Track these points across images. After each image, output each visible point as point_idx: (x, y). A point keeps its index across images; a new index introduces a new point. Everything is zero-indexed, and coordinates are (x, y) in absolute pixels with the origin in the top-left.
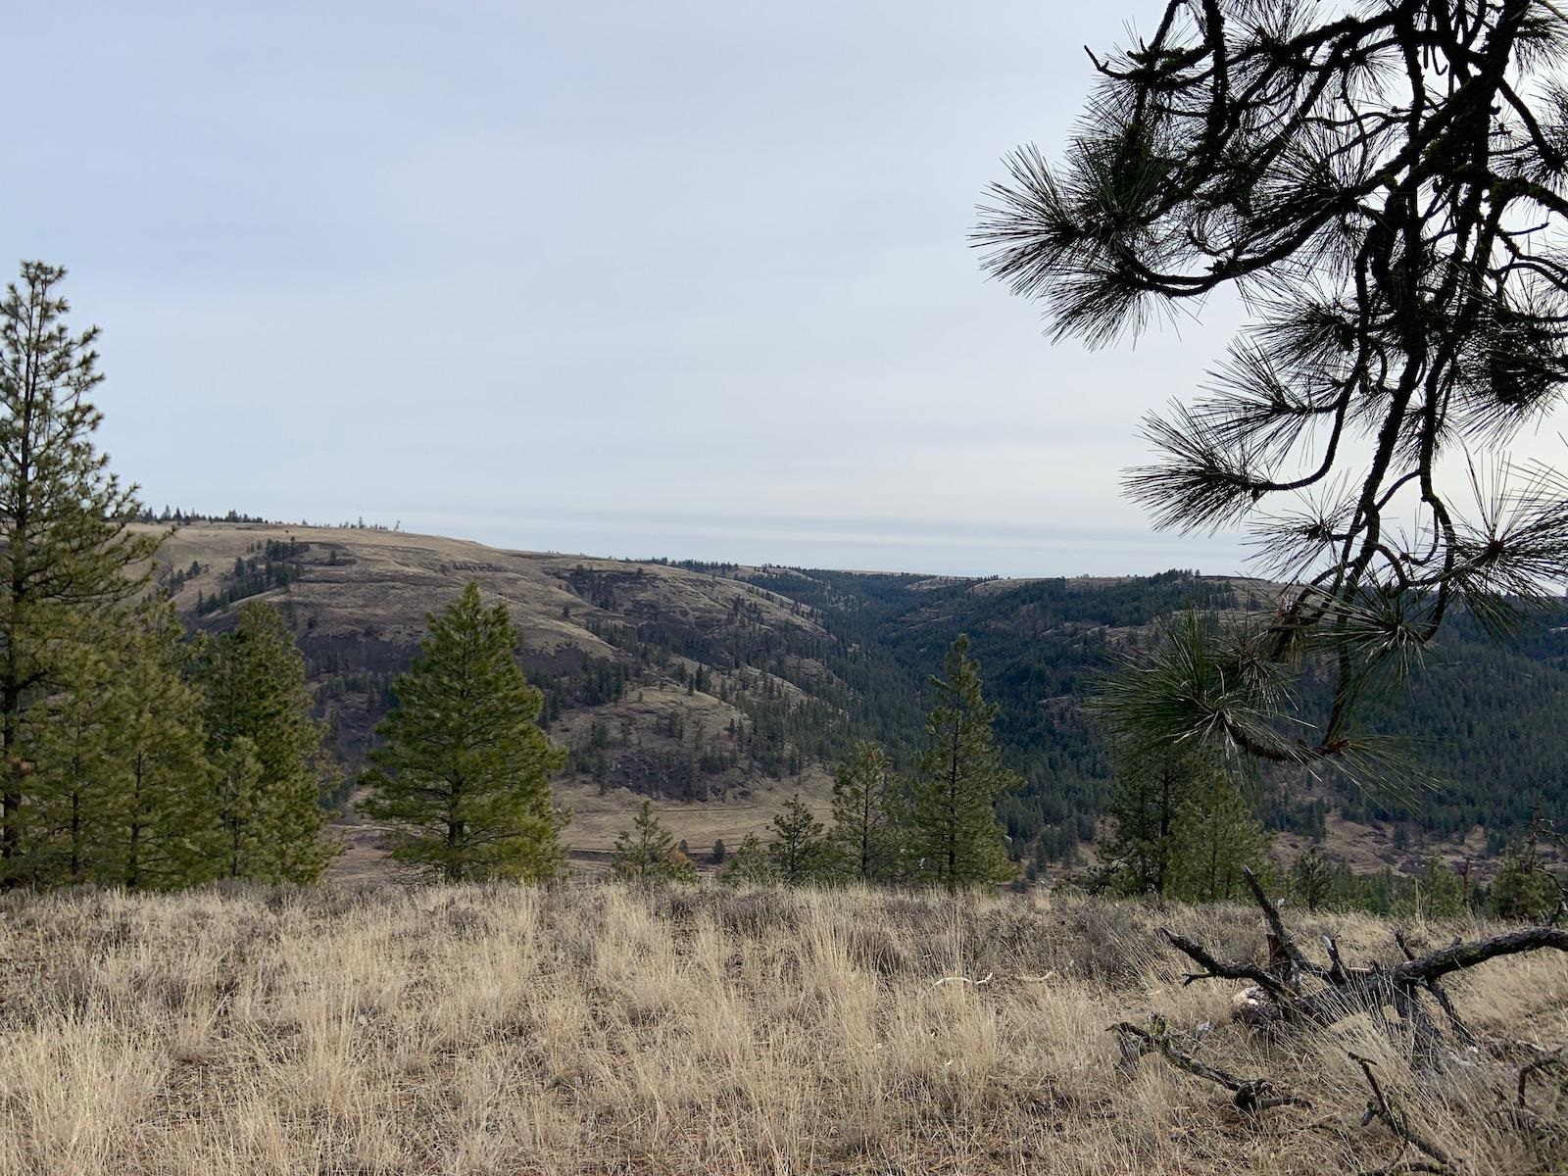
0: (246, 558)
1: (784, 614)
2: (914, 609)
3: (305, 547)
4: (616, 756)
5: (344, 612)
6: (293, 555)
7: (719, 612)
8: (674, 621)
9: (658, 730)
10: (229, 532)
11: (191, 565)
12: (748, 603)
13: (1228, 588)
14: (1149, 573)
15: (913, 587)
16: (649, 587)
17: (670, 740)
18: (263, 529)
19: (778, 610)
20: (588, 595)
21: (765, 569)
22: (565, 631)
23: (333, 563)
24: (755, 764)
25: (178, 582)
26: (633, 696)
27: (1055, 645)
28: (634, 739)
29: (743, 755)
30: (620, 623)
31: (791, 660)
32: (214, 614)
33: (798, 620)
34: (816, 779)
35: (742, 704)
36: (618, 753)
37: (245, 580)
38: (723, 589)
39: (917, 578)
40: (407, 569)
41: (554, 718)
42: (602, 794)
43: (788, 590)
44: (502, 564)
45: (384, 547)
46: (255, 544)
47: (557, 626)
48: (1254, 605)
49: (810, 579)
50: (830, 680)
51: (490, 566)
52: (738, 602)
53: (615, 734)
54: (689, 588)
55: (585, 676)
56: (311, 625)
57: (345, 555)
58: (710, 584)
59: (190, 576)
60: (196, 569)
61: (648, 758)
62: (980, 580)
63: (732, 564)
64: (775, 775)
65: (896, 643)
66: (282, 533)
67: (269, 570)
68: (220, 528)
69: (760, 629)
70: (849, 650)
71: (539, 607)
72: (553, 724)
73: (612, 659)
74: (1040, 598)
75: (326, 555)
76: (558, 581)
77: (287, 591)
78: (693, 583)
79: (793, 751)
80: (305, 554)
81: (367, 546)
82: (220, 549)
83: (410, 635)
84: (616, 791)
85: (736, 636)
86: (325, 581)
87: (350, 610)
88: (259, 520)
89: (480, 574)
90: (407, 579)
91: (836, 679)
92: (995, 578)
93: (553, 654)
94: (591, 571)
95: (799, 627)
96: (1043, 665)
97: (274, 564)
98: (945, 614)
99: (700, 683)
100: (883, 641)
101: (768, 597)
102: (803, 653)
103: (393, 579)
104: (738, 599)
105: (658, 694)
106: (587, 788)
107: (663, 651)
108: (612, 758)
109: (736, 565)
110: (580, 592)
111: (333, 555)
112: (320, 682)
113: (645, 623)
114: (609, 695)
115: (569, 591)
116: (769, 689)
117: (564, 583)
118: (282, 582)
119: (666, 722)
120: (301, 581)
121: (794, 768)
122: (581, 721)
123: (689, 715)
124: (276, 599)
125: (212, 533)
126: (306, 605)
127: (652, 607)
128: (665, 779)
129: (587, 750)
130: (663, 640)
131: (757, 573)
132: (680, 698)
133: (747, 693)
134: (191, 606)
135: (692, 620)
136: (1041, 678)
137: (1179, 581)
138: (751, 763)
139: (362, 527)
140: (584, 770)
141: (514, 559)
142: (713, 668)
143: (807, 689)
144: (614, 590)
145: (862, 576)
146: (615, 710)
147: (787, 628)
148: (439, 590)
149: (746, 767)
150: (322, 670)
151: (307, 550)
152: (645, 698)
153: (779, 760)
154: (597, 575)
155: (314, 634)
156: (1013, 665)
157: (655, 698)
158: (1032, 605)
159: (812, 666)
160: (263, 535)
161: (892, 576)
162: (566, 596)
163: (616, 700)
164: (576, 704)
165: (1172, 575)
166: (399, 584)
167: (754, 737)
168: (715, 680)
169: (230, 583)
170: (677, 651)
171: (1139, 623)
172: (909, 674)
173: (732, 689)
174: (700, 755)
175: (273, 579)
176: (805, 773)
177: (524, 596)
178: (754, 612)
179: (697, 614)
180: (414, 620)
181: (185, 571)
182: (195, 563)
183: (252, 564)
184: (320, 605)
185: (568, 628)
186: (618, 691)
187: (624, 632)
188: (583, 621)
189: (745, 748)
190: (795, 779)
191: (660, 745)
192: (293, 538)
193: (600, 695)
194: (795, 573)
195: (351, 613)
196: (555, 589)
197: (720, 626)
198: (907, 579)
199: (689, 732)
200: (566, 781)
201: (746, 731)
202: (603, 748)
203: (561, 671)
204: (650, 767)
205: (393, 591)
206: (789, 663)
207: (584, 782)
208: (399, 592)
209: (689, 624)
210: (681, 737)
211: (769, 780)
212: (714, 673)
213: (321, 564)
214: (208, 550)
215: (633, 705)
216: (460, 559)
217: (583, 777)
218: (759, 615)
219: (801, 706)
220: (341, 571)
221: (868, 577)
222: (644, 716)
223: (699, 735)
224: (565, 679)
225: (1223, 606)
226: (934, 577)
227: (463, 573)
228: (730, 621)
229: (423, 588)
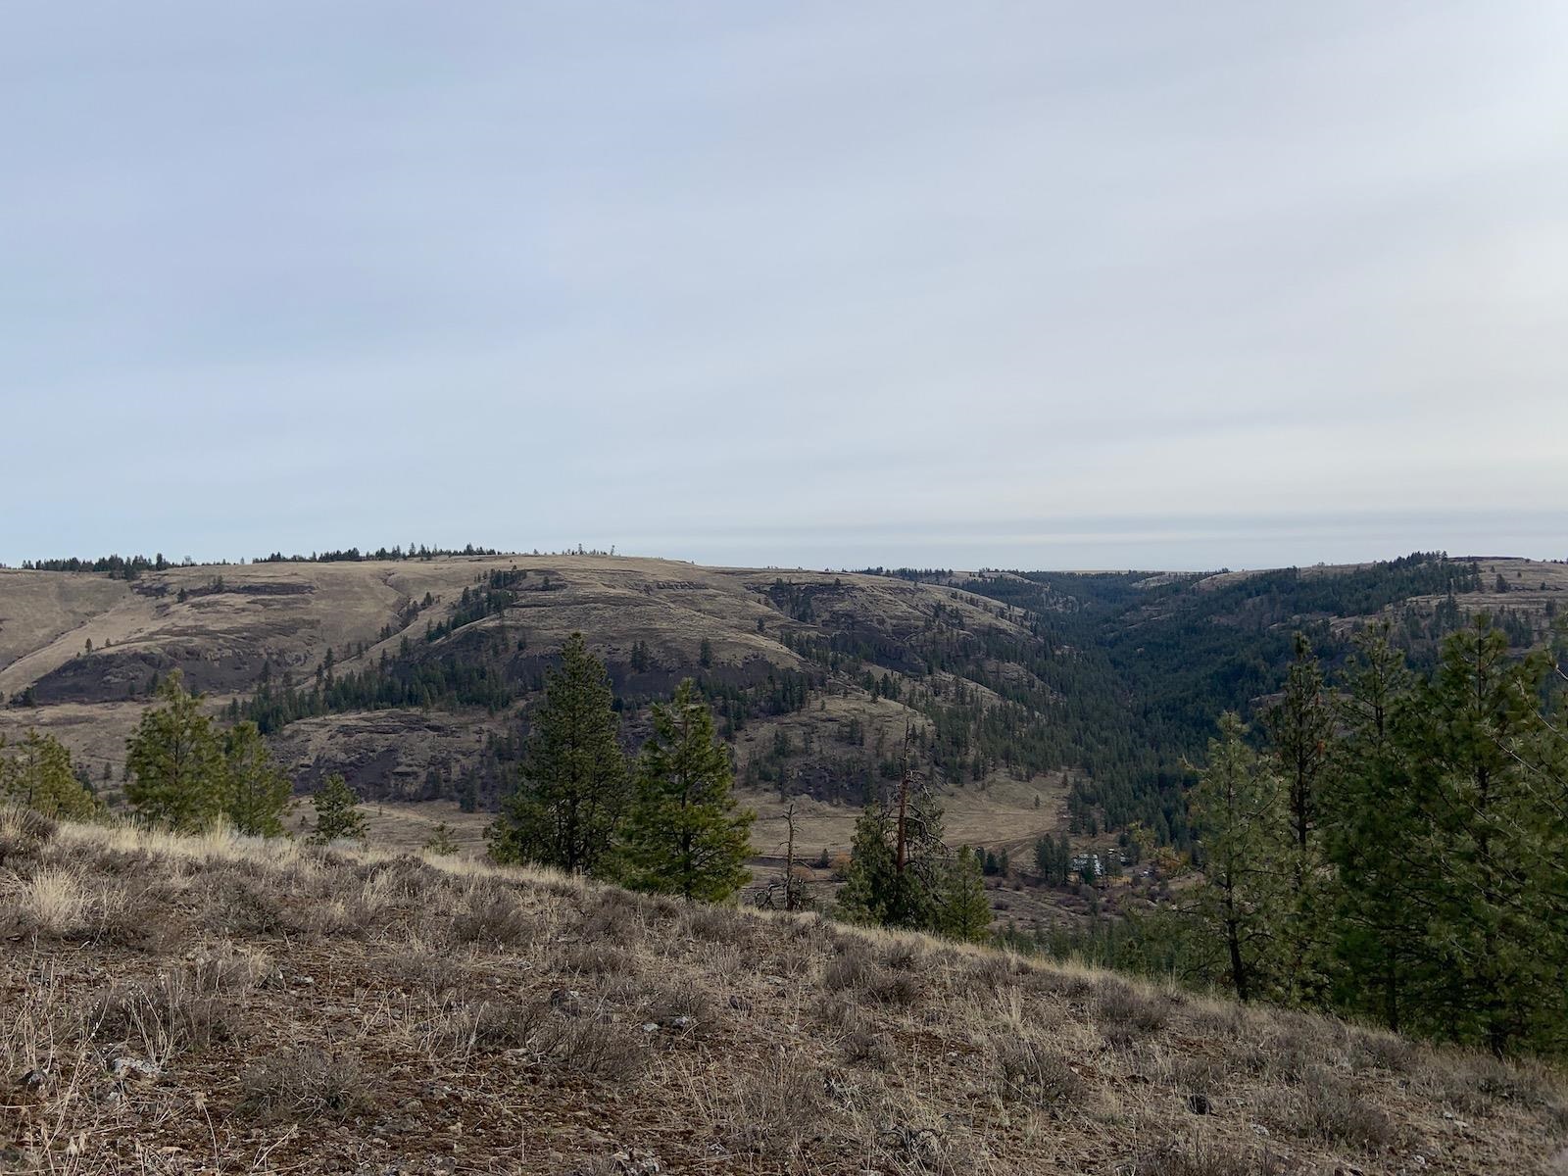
0: (471, 588)
1: (988, 619)
2: (1134, 608)
3: (523, 574)
4: (798, 764)
5: (550, 633)
6: (513, 582)
7: (917, 619)
8: (870, 629)
9: (840, 738)
10: (463, 565)
11: (425, 596)
12: (948, 609)
13: (1475, 569)
14: (1391, 558)
15: (1139, 585)
16: (846, 597)
17: (852, 747)
18: (496, 559)
19: (982, 614)
20: (787, 608)
21: (981, 574)
22: (753, 643)
23: (546, 588)
24: (937, 769)
25: (413, 613)
26: (816, 705)
27: (1278, 640)
28: (815, 746)
29: (925, 761)
30: (813, 634)
31: (991, 665)
32: (439, 641)
33: (1004, 624)
34: (1000, 784)
35: (930, 711)
36: (800, 761)
37: (471, 607)
38: (924, 595)
39: (1145, 575)
40: (612, 591)
41: (738, 728)
42: (783, 801)
43: (1001, 593)
44: (707, 582)
45: (594, 571)
46: (482, 574)
47: (746, 639)
48: (1502, 587)
49: (1026, 581)
50: (1031, 684)
51: (691, 583)
52: (939, 608)
53: (797, 742)
54: (888, 596)
55: (770, 687)
56: (521, 646)
57: (557, 580)
58: (911, 592)
59: (424, 606)
60: (429, 600)
61: (830, 767)
62: (1207, 575)
63: (947, 570)
64: (957, 781)
65: (1113, 644)
66: (506, 563)
67: (489, 599)
68: (456, 561)
69: (958, 634)
70: (1058, 652)
71: (735, 621)
72: (738, 734)
73: (798, 669)
74: (1267, 591)
75: (539, 580)
76: (758, 596)
77: (502, 617)
78: (892, 590)
79: (977, 756)
80: (523, 582)
81: (578, 571)
82: (453, 580)
83: (609, 653)
84: (797, 798)
85: (934, 642)
86: (535, 606)
87: (555, 631)
88: (492, 552)
89: (681, 591)
90: (609, 601)
91: (1038, 682)
92: (1225, 571)
93: (740, 666)
94: (790, 584)
95: (1004, 632)
96: (1260, 660)
97: (493, 592)
98: (1167, 611)
99: (889, 690)
100: (1100, 643)
101: (972, 602)
102: (1004, 655)
103: (595, 600)
104: (939, 605)
105: (841, 702)
106: (768, 795)
107: (855, 660)
108: (794, 767)
109: (951, 572)
110: (780, 604)
111: (546, 581)
112: (527, 700)
113: (838, 633)
114: (792, 704)
115: (767, 604)
116: (961, 694)
117: (762, 597)
118: (498, 609)
119: (848, 729)
120: (514, 606)
121: (978, 774)
122: (765, 731)
123: (871, 723)
124: (491, 624)
125: (445, 565)
126: (517, 629)
127: (851, 617)
128: (846, 785)
129: (769, 759)
130: (856, 648)
131: (971, 579)
132: (863, 705)
133: (937, 699)
134: (422, 634)
135: (890, 628)
136: (1255, 674)
137: (1423, 565)
138: (932, 769)
139: (582, 553)
140: (766, 777)
141: (718, 576)
142: (904, 675)
143: (1003, 693)
144: (812, 602)
145: (1086, 576)
146: (798, 719)
147: (991, 632)
148: (637, 609)
149: (927, 773)
150: (529, 688)
151: (525, 577)
152: (827, 707)
153: (962, 766)
154: (795, 588)
155: (524, 656)
156: (1228, 663)
157: (838, 706)
158: (1258, 599)
159: (1013, 669)
160: (489, 565)
161: (1119, 574)
162: (763, 609)
163: (799, 710)
164: (761, 714)
165: (1416, 558)
166: (600, 605)
167: (937, 743)
168: (906, 686)
169: (456, 611)
170: (869, 659)
171: (1368, 612)
172: (1122, 676)
173: (922, 695)
174: (881, 761)
175: (492, 606)
176: (989, 778)
177: (721, 611)
178: (956, 617)
179: (894, 622)
180: (613, 638)
181: (419, 603)
182: (428, 594)
183: (476, 593)
184: (530, 628)
185: (760, 641)
186: (802, 700)
187: (817, 642)
188: (778, 633)
189: (928, 754)
190: (979, 784)
191: (842, 753)
192: (515, 567)
193: (783, 704)
194: (1013, 576)
195: (556, 635)
196: (753, 603)
197: (917, 633)
198: (1134, 576)
199: (870, 738)
200: (748, 789)
201: (929, 736)
202: (785, 757)
203: (748, 682)
204: (831, 773)
205: (595, 612)
206: (989, 668)
207: (766, 790)
208: (601, 612)
209: (886, 632)
210: (862, 744)
211: (951, 785)
212: (906, 680)
213: (537, 590)
214: (441, 582)
215: (815, 714)
216: (663, 578)
217: (764, 786)
218: (961, 620)
219: (992, 710)
220: (551, 595)
221: (1093, 577)
222: (826, 724)
223: (880, 741)
224: (750, 691)
225: (1466, 589)
226: (1162, 573)
227: (665, 591)
228: (928, 628)
229: (622, 608)
